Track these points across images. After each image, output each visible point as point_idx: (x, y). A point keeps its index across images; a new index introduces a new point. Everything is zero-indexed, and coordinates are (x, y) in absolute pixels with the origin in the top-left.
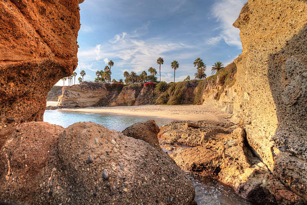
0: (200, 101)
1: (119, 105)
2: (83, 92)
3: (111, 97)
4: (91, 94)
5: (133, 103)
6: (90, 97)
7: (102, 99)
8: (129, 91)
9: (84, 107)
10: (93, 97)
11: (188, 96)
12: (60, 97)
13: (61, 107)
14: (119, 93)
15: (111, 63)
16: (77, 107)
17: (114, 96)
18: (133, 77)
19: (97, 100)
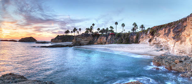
0: (138, 42)
1: (98, 44)
2: (83, 38)
3: (94, 40)
4: (86, 39)
5: (105, 43)
6: (86, 40)
7: (91, 41)
8: (103, 37)
9: (83, 45)
10: (87, 40)
11: (131, 40)
12: (74, 40)
13: (74, 45)
14: (98, 38)
15: (93, 25)
16: (80, 45)
17: (96, 40)
18: (103, 31)
19: (88, 41)
